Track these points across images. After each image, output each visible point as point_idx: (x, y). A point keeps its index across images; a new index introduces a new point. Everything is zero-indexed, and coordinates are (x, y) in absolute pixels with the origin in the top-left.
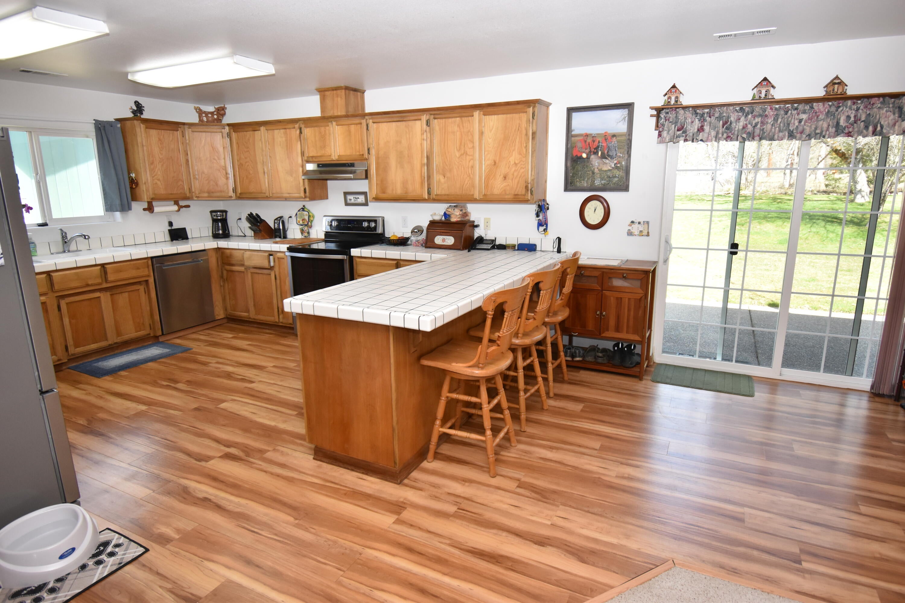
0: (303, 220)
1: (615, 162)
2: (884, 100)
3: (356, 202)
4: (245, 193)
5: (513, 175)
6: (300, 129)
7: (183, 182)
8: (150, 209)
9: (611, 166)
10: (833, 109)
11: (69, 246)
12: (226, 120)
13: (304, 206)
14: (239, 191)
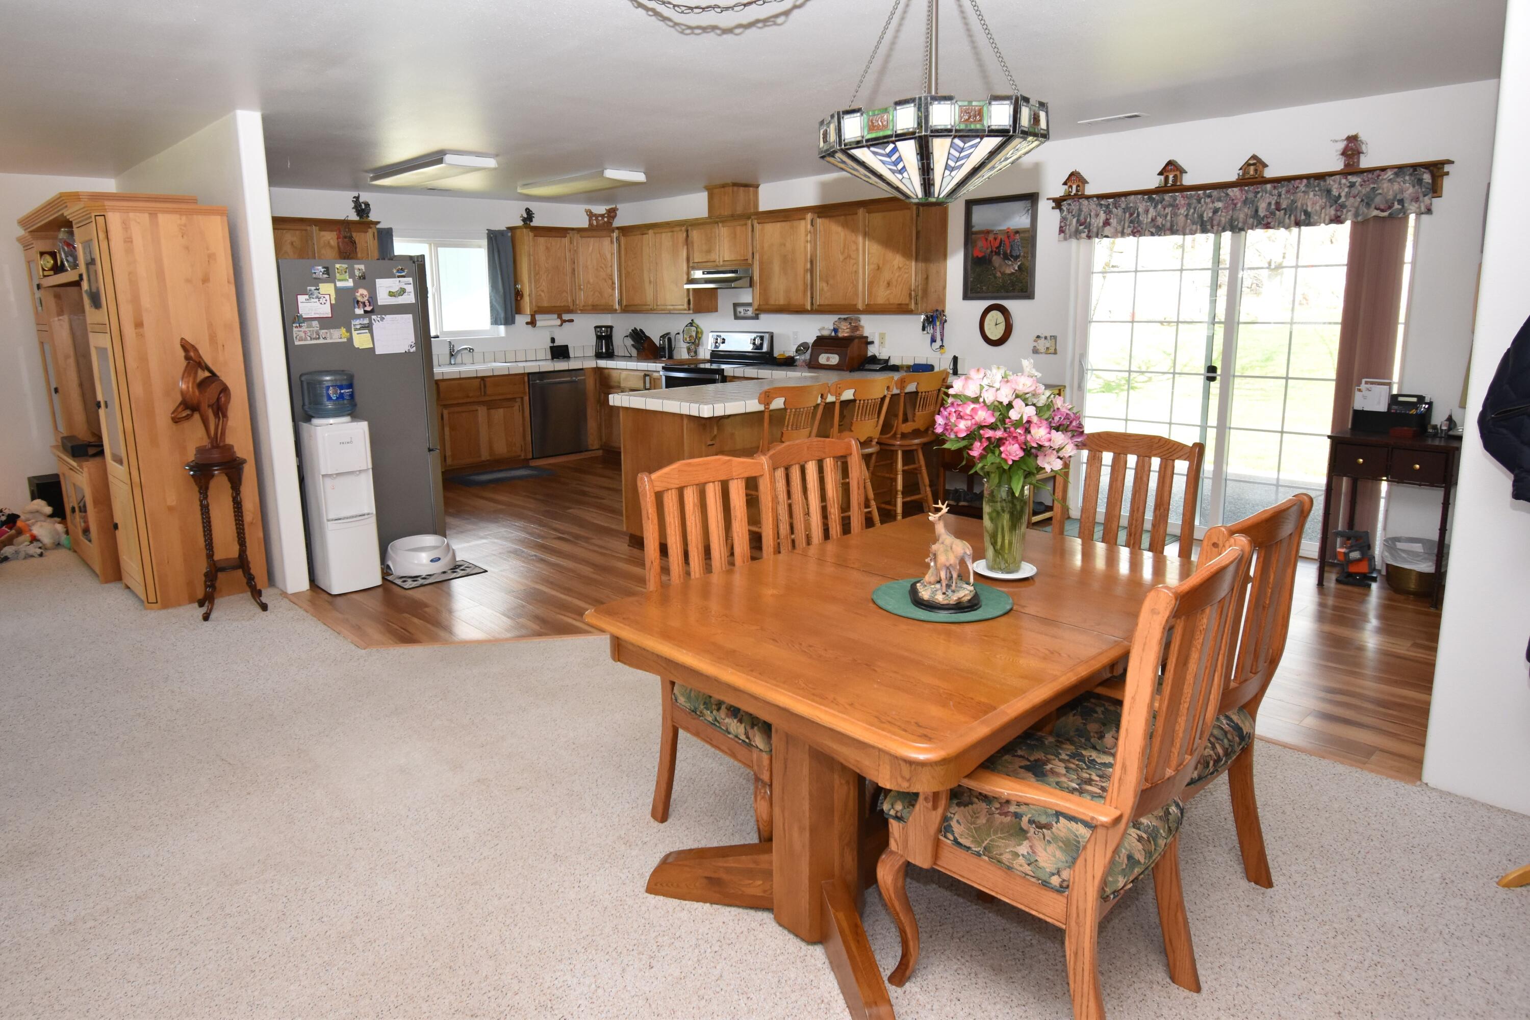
0: (690, 337)
1: (1019, 263)
2: (1309, 183)
3: (746, 315)
4: (630, 306)
5: (897, 281)
6: (687, 231)
7: (567, 293)
8: (532, 323)
9: (1014, 269)
10: (1251, 195)
11: (455, 359)
12: (617, 223)
13: (692, 320)
14: (624, 303)
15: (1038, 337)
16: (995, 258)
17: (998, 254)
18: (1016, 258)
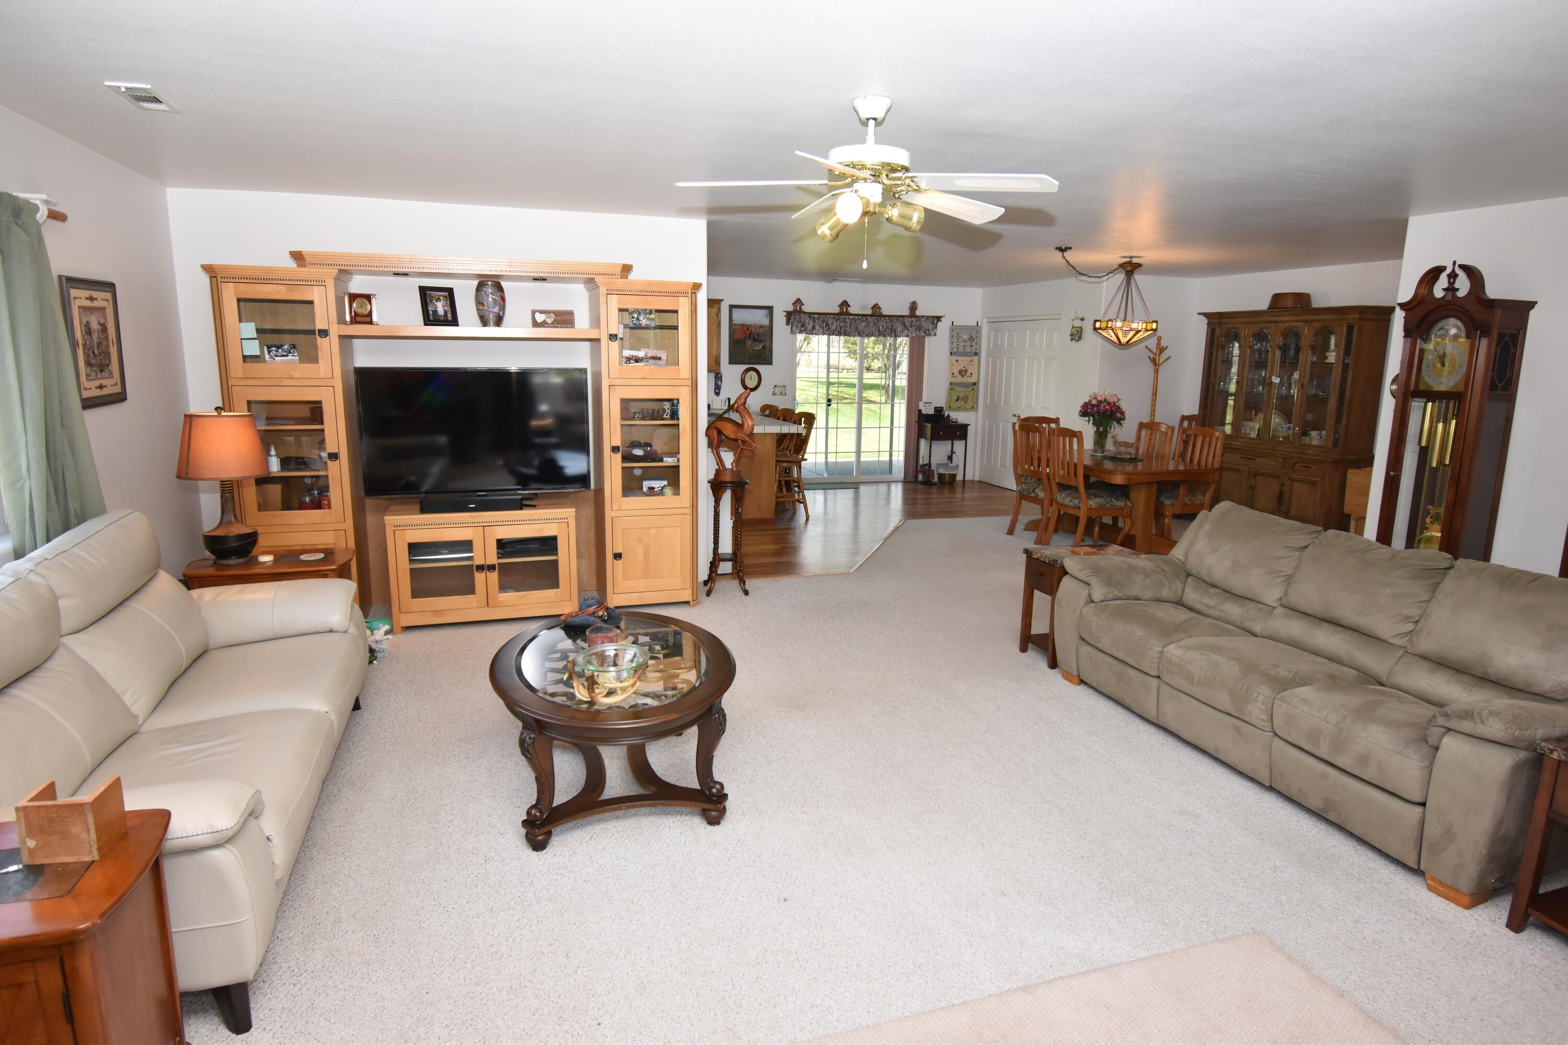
1: (763, 345)
2: (897, 319)
9: (760, 347)
10: (876, 321)
15: (775, 386)
16: (747, 340)
17: (750, 338)
18: (761, 341)
